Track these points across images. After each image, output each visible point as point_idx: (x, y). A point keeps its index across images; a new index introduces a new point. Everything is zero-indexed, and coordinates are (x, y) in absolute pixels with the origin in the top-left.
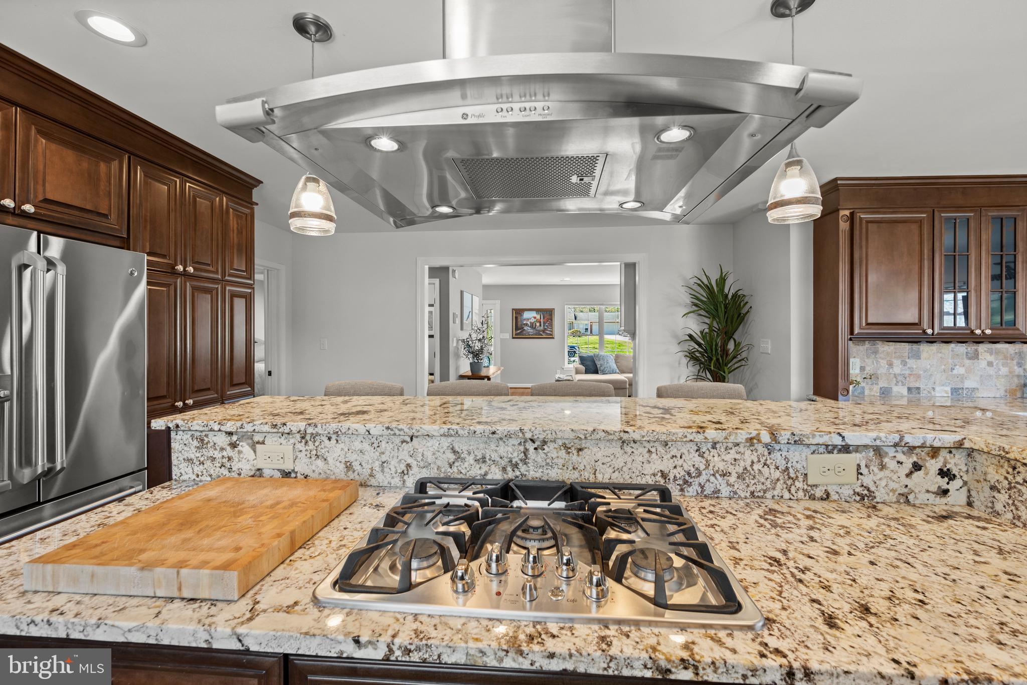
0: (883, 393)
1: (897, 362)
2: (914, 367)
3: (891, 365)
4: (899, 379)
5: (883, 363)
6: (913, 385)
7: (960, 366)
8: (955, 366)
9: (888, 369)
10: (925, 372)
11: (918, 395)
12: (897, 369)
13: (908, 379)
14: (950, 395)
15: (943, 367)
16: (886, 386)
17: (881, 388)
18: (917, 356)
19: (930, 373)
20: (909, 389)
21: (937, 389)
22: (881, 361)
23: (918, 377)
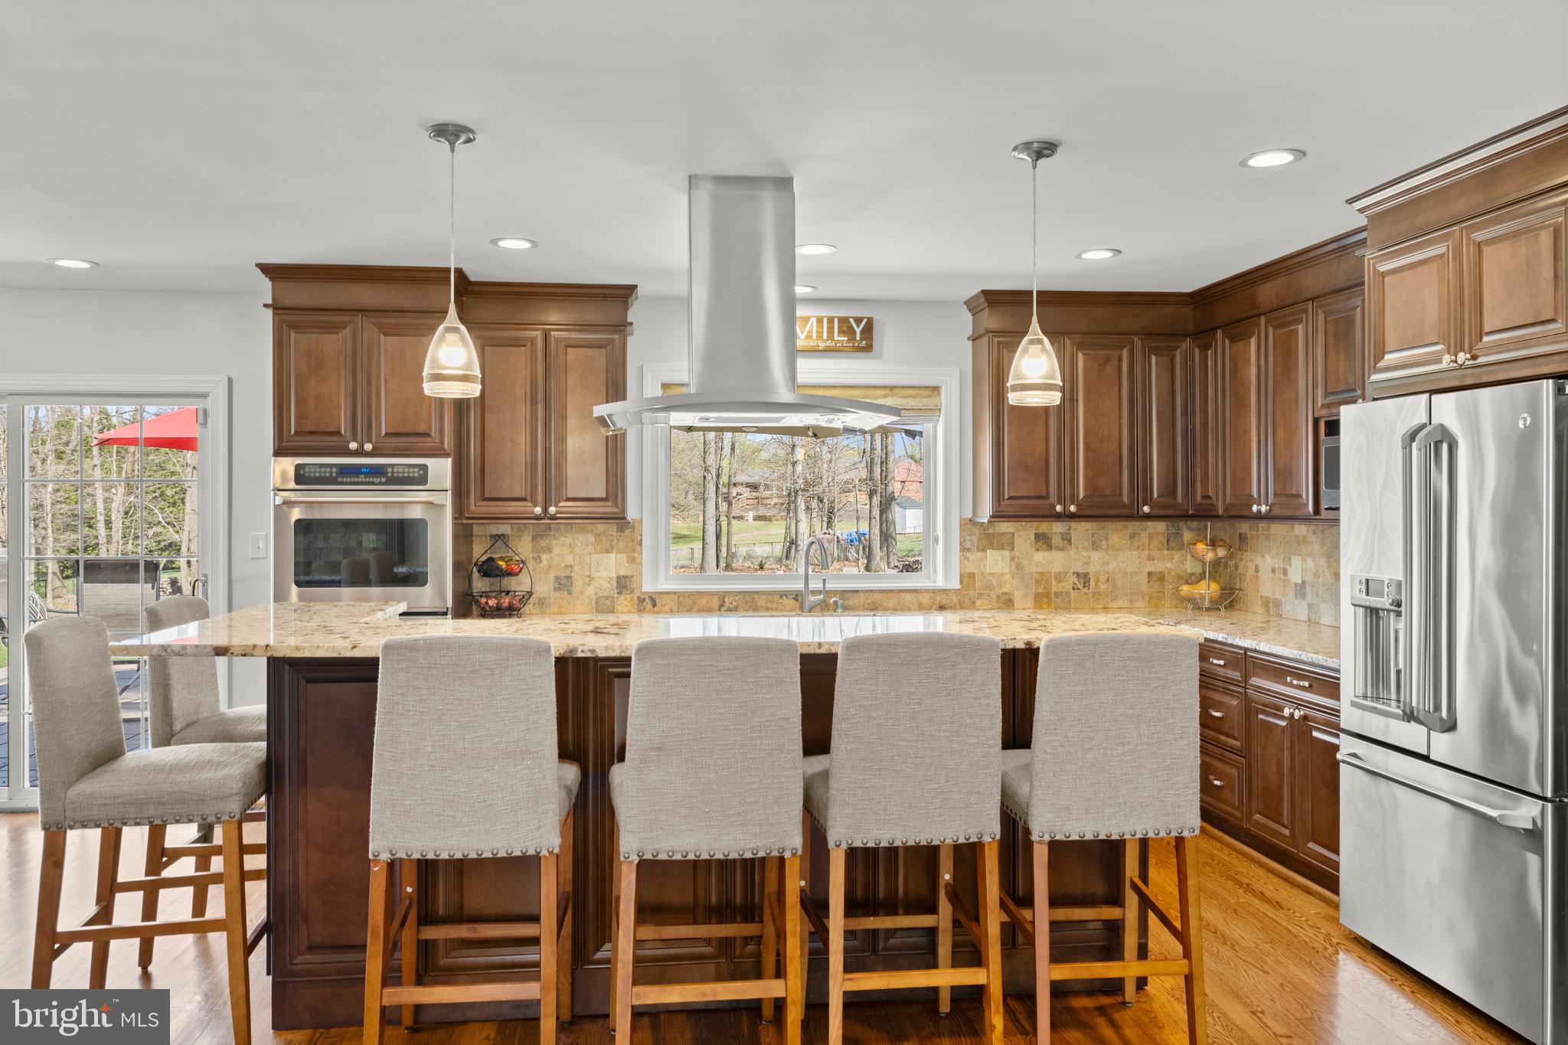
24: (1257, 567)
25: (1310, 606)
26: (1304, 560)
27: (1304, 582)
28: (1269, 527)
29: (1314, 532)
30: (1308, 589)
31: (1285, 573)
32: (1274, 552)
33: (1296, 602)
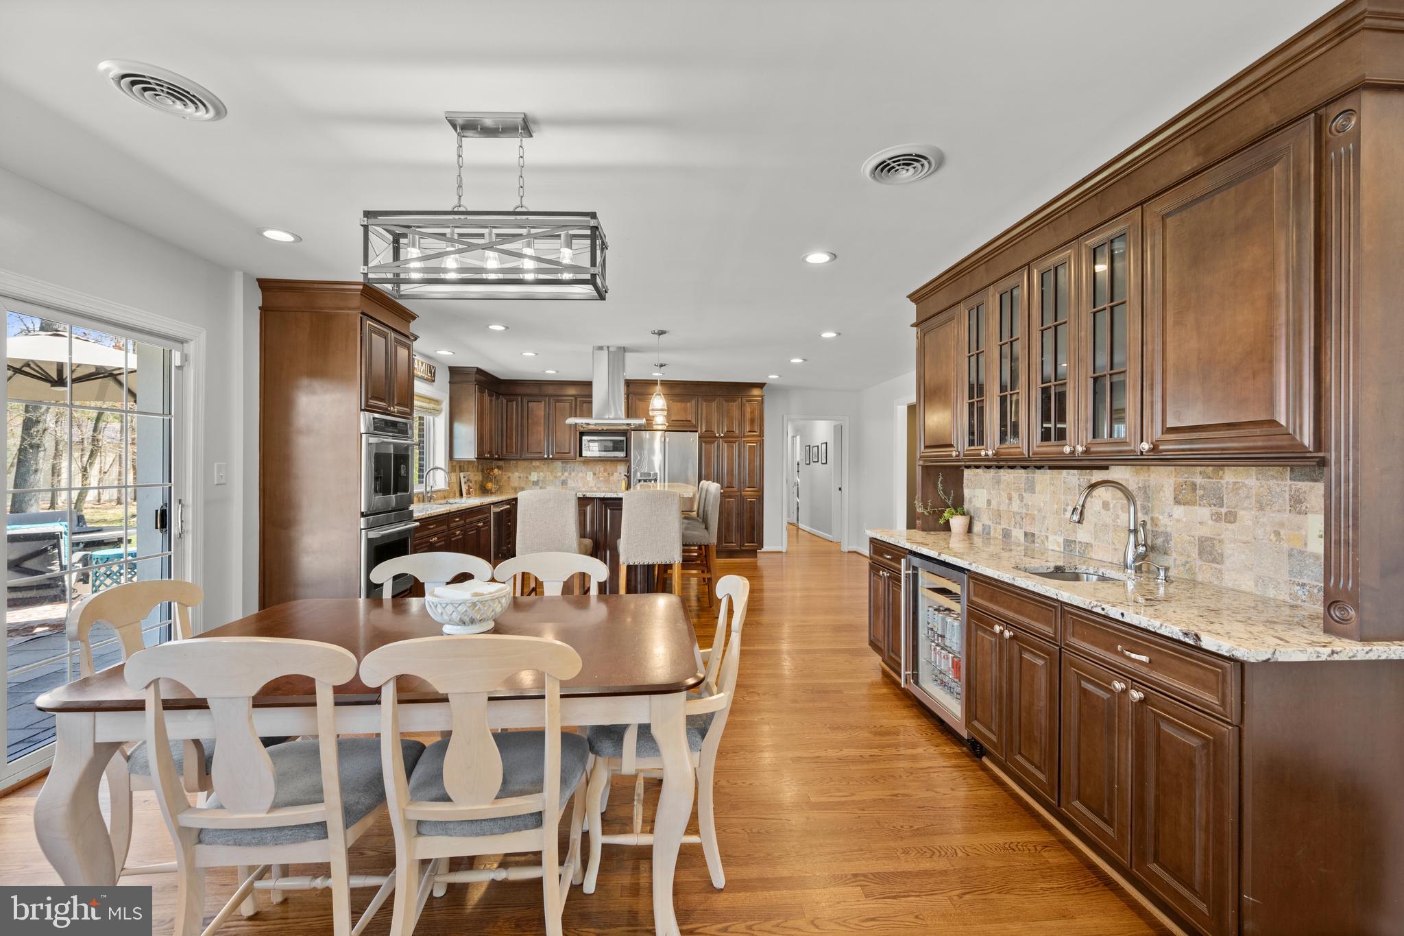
0: (1004, 536)
1: (1015, 496)
2: (1030, 504)
3: (1010, 499)
4: (1020, 518)
5: (1004, 495)
6: (1030, 530)
9: (1008, 505)
10: (1039, 511)
11: (1033, 545)
12: (1015, 506)
13: (1024, 520)
14: (1062, 551)
15: (1056, 506)
16: (1007, 527)
17: (1002, 530)
18: (1031, 488)
19: (1044, 514)
20: (1026, 534)
21: (1050, 538)
23: (1033, 518)
24: (509, 477)
25: (541, 488)
26: (539, 473)
27: (538, 481)
28: (518, 463)
29: (544, 464)
30: (540, 482)
31: (527, 477)
32: (520, 471)
33: (533, 487)
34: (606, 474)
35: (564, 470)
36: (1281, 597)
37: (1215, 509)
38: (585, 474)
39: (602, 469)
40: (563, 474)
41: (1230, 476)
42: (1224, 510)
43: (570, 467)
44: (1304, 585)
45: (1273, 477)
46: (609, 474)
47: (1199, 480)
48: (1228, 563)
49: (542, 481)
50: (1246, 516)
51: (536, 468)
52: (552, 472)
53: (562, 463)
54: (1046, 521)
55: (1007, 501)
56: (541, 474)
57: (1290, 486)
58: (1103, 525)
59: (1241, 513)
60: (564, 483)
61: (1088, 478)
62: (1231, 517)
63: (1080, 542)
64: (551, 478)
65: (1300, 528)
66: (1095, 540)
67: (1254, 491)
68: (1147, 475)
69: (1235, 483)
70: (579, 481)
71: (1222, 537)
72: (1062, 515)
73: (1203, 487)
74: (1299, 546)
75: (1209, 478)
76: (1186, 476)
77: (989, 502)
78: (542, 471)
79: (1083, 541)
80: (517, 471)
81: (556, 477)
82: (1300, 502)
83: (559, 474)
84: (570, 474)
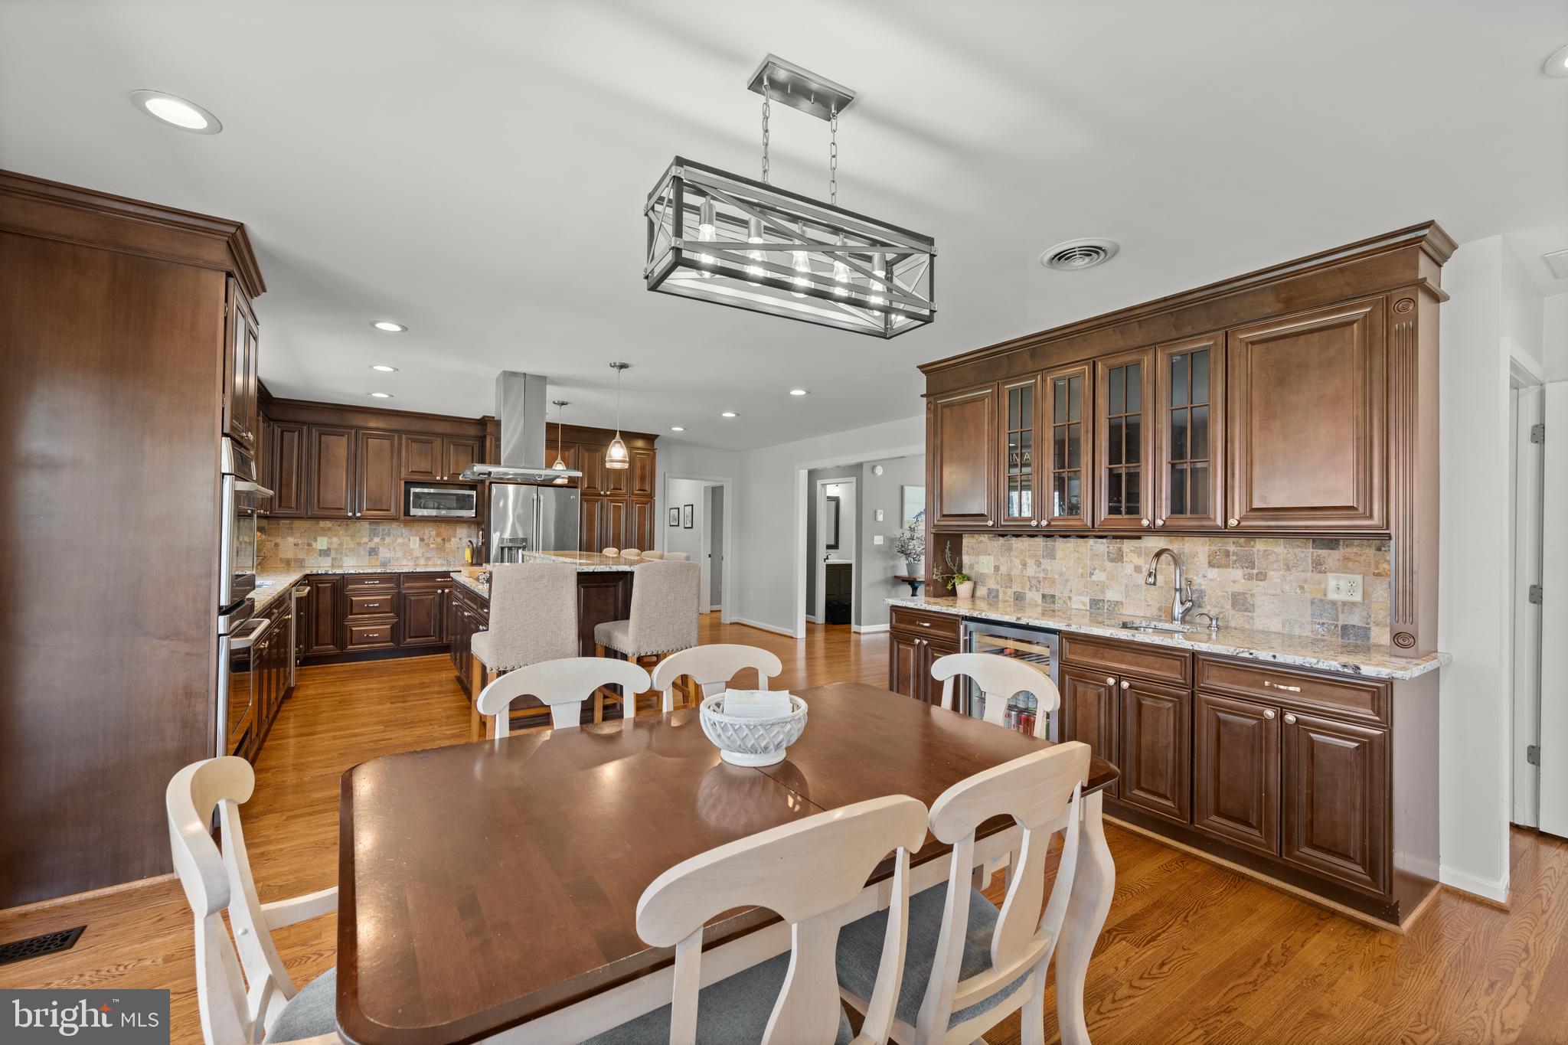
0: (1017, 599)
1: (1031, 562)
2: (1049, 568)
3: (1024, 565)
4: (1035, 583)
5: (1017, 562)
6: (1048, 591)
7: (1100, 570)
8: (1095, 569)
9: (1022, 570)
10: (1061, 575)
11: (1052, 605)
12: (1031, 571)
13: (1042, 583)
14: (1088, 608)
15: (1081, 570)
16: (1020, 591)
17: (1015, 593)
18: (1051, 555)
19: (1066, 577)
20: (1044, 596)
21: (1074, 598)
22: (1015, 560)
23: (1053, 582)
24: (276, 545)
25: (333, 559)
26: (330, 538)
27: (329, 549)
28: (292, 523)
29: (340, 526)
30: (332, 551)
31: (309, 545)
32: (298, 535)
33: (320, 558)
34: (439, 540)
35: (373, 534)
36: (1305, 634)
37: (1247, 571)
38: (406, 540)
39: (433, 533)
40: (371, 540)
41: (1260, 546)
42: (1255, 571)
43: (384, 530)
44: (1323, 624)
45: (1298, 546)
46: (444, 540)
47: (1232, 548)
48: (1258, 612)
49: (337, 550)
50: (1274, 576)
51: (324, 532)
52: (353, 537)
53: (370, 523)
54: (1069, 584)
55: (1020, 567)
56: (335, 540)
57: (1312, 553)
58: (1134, 586)
59: (1271, 573)
60: (373, 552)
61: (1119, 546)
62: (1262, 576)
63: (1108, 601)
64: (352, 545)
65: (1320, 583)
66: (1126, 598)
67: (1281, 557)
68: (1181, 544)
69: (1265, 551)
70: (398, 549)
71: (1254, 591)
72: (1089, 578)
73: (1235, 554)
74: (1320, 596)
75: (1242, 546)
76: (1220, 545)
77: (997, 568)
78: (335, 536)
79: (1112, 599)
80: (292, 535)
81: (359, 544)
82: (1321, 564)
83: (365, 540)
84: (383, 539)
